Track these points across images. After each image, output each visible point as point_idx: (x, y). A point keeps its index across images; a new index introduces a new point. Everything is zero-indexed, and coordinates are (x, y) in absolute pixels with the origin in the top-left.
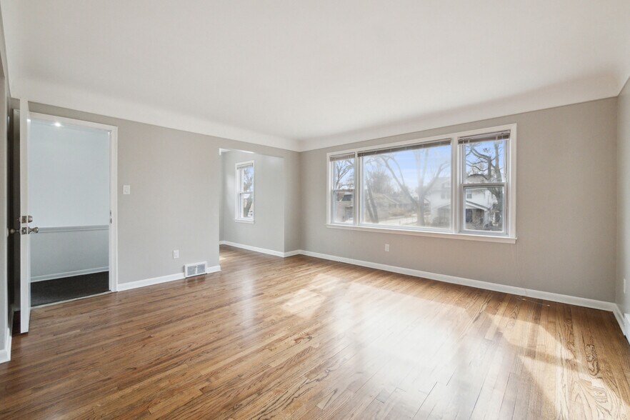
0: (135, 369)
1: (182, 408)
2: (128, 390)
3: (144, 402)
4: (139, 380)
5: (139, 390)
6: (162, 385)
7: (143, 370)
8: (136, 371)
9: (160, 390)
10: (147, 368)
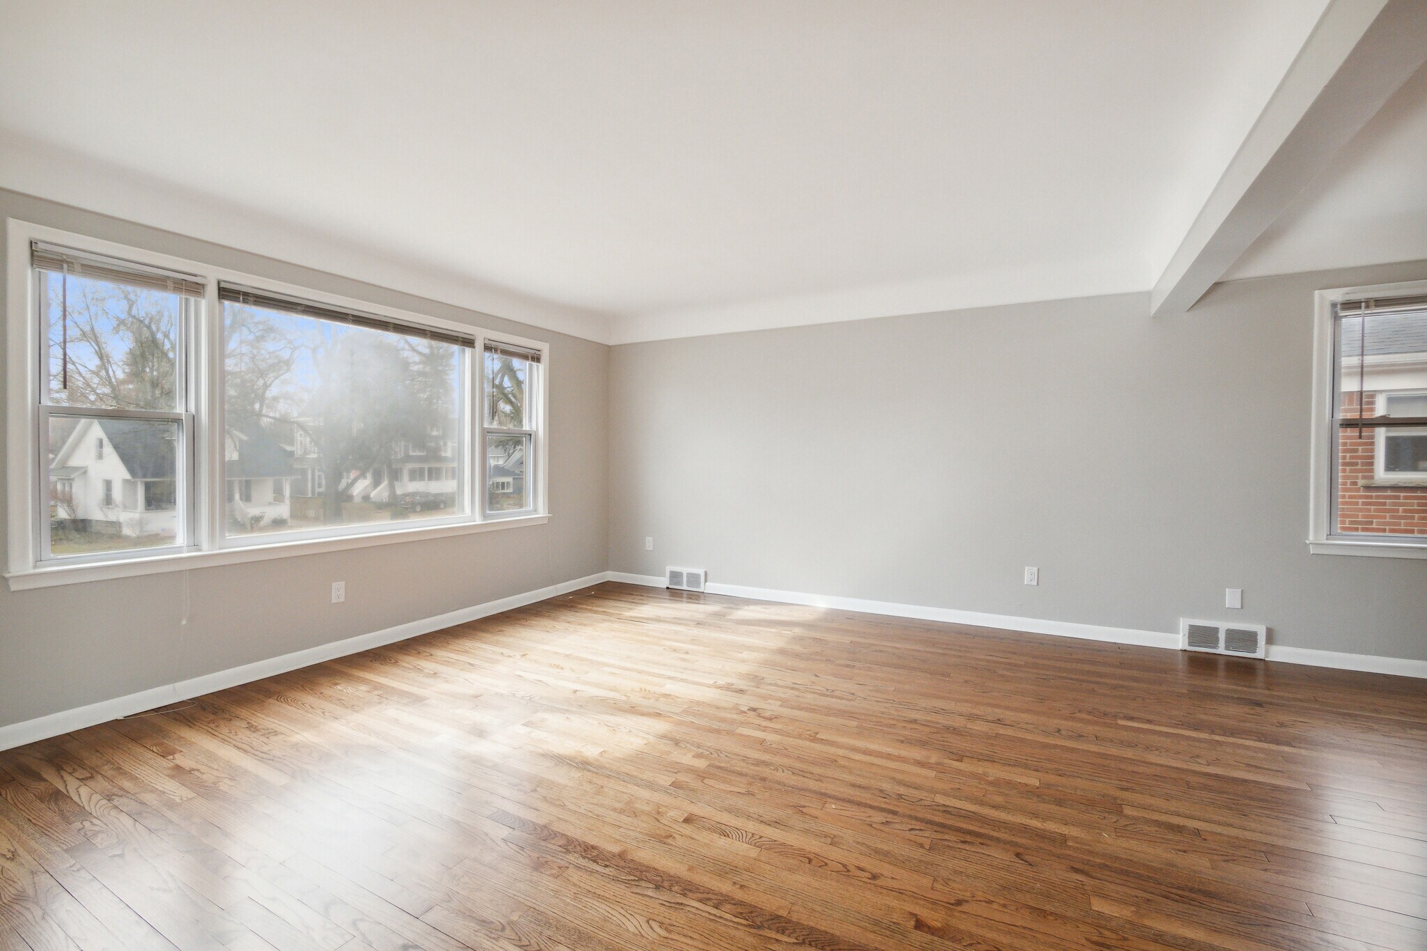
0: (1018, 855)
1: (1001, 761)
2: (1051, 826)
3: (1038, 796)
4: (1025, 829)
5: (1035, 815)
6: (999, 799)
7: (1006, 842)
8: (1021, 850)
9: (1007, 794)
10: (998, 840)
